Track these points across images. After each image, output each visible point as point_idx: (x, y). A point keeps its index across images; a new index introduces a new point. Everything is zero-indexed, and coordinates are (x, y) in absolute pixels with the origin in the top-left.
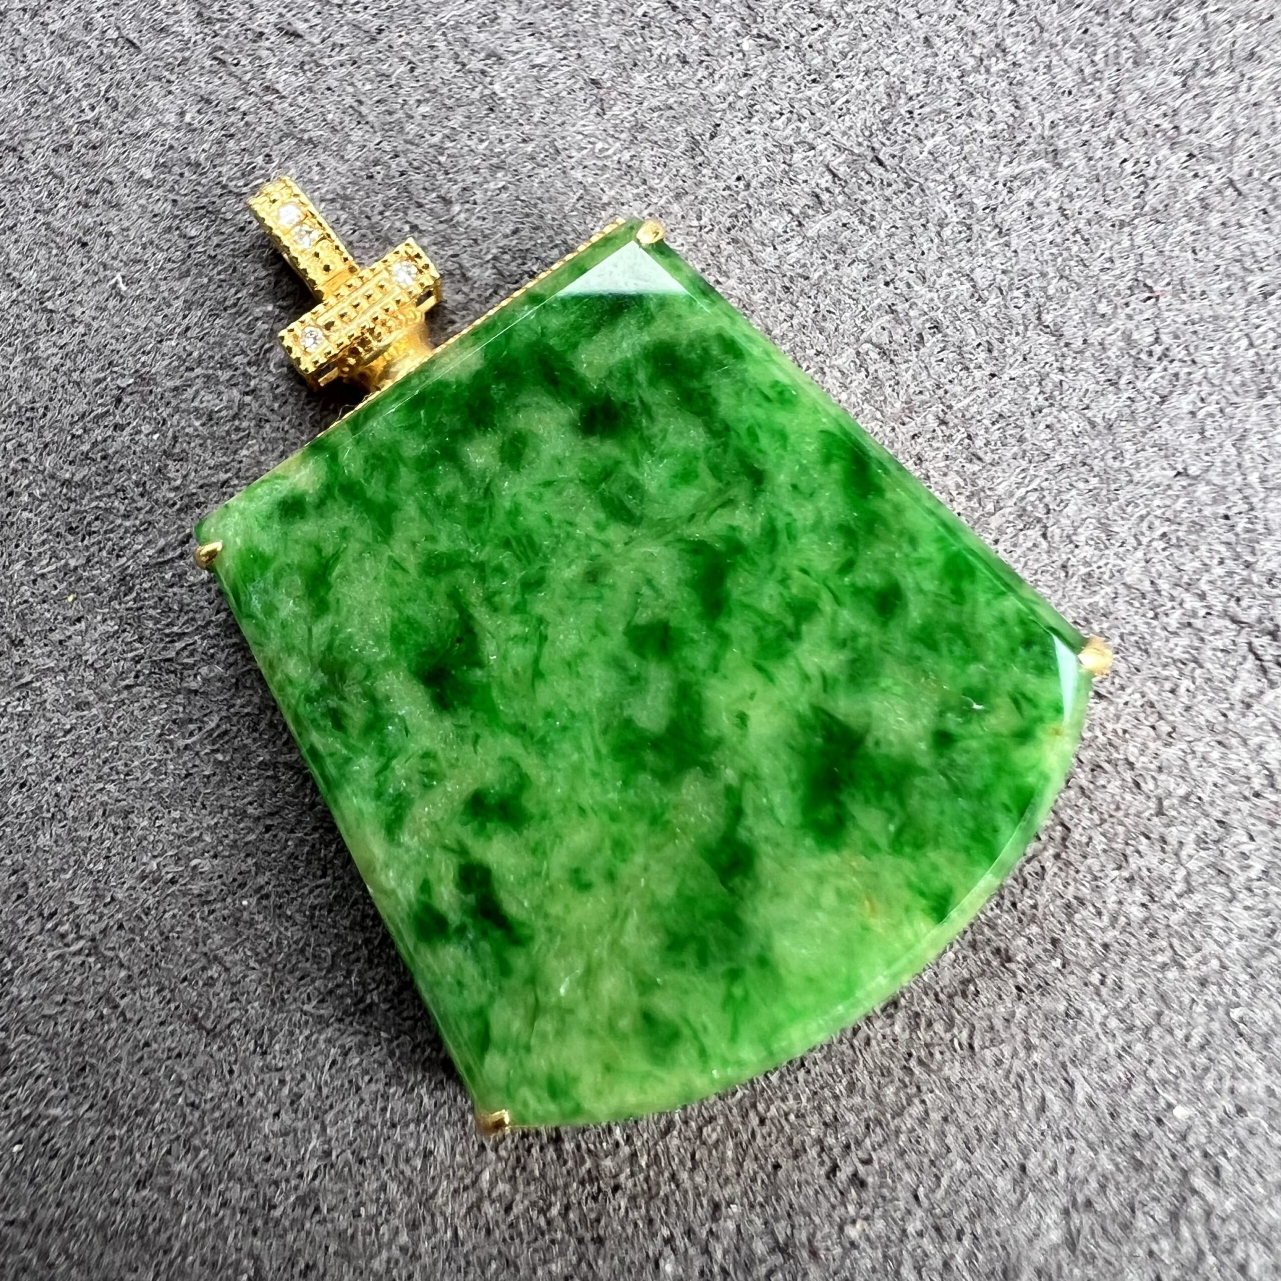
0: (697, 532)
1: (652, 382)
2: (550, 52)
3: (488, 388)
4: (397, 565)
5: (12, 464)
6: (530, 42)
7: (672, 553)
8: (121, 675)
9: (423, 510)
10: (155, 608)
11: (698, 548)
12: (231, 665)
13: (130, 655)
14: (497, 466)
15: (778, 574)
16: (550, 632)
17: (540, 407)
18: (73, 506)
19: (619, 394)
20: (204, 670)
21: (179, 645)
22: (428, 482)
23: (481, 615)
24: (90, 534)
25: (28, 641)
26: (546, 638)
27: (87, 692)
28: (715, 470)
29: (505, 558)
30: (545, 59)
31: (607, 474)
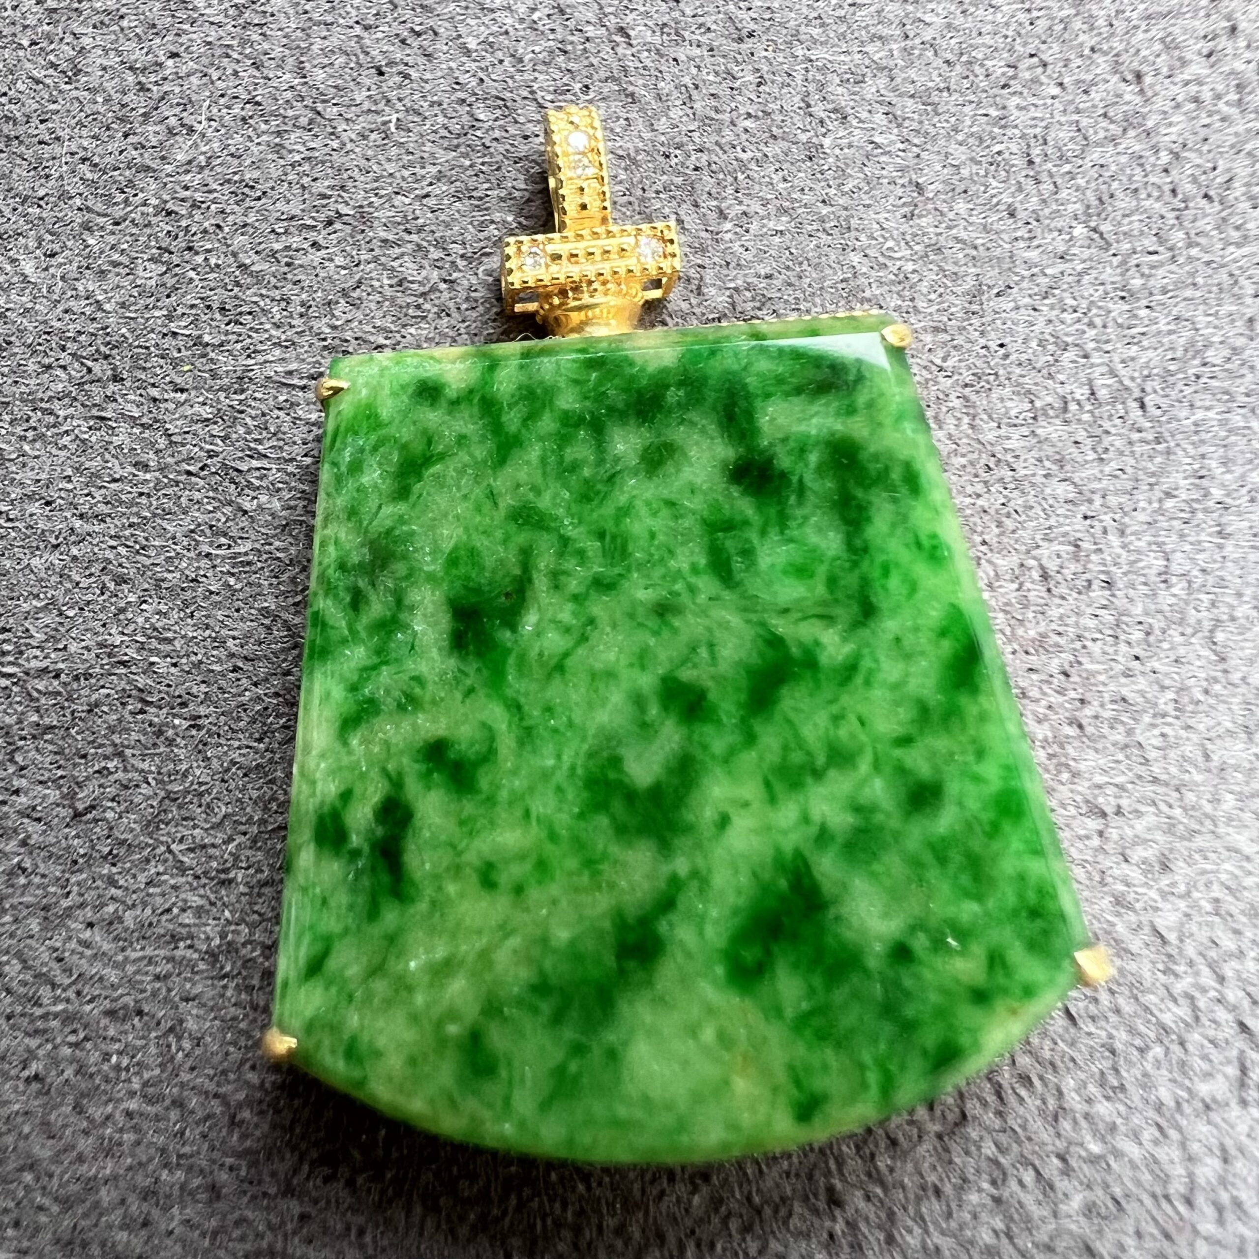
0: (781, 626)
1: (820, 470)
2: (893, 137)
3: (667, 387)
4: (492, 496)
5: (206, 224)
6: (879, 118)
7: (749, 633)
8: (189, 459)
9: (543, 460)
10: (253, 418)
11: (775, 642)
12: (290, 508)
13: (208, 447)
14: (634, 461)
15: (835, 709)
16: (594, 636)
17: (703, 431)
18: (236, 289)
19: (784, 461)
20: (264, 499)
21: (255, 463)
22: (563, 440)
23: (541, 583)
24: (238, 323)
25: (128, 384)
26: (587, 639)
27: (151, 455)
28: (832, 582)
29: (592, 546)
30: (885, 142)
31: (729, 526)
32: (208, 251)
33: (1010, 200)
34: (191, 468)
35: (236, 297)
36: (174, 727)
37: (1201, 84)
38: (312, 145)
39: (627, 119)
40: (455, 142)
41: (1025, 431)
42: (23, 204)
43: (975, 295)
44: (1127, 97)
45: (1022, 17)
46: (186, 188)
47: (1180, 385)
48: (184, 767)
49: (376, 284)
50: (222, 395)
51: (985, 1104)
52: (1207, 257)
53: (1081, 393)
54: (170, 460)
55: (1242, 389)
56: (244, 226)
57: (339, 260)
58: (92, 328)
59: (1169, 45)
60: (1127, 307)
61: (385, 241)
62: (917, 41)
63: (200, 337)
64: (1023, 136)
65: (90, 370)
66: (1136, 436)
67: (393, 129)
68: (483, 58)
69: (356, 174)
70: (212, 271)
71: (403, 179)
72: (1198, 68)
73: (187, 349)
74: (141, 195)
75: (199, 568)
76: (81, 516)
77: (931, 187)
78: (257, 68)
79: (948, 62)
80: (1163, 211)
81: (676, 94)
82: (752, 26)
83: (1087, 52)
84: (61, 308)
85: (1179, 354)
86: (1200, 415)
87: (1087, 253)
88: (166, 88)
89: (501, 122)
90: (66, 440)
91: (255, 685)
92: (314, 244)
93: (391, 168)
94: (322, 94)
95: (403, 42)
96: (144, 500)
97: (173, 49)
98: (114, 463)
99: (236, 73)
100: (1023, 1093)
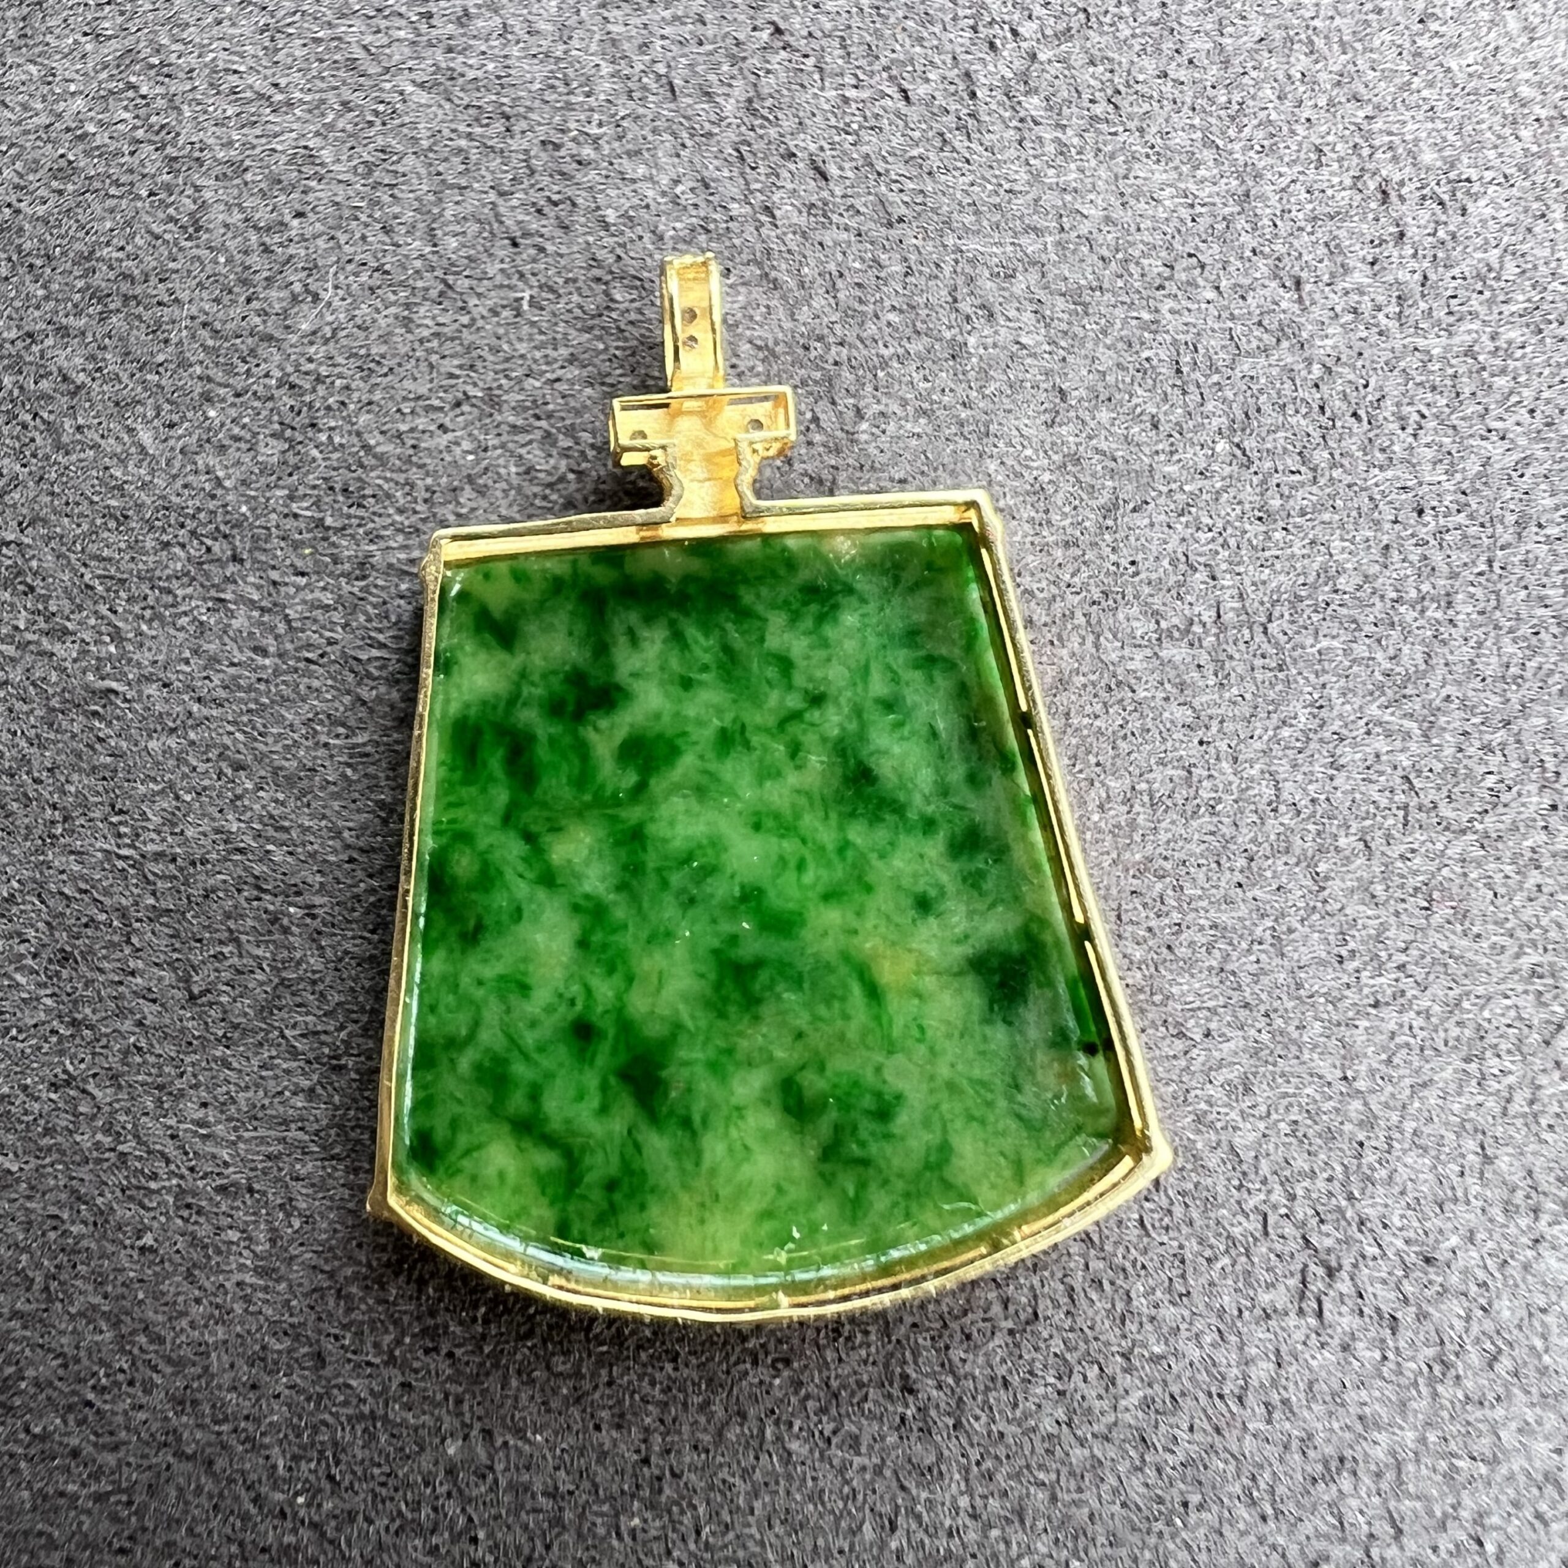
32: (331, 429)
33: (1154, 411)
34: (310, 655)
35: (359, 479)
36: (289, 915)
37: (1362, 293)
38: (441, 320)
39: (768, 307)
40: (590, 323)
41: (1148, 652)
42: (141, 370)
43: (1110, 509)
44: (1284, 305)
45: (1185, 213)
46: (310, 360)
47: (1308, 611)
48: (298, 955)
49: (502, 471)
50: (343, 581)
51: (1057, 1306)
52: (1349, 479)
53: (1208, 616)
54: (289, 646)
55: (1371, 619)
56: (370, 403)
57: (466, 445)
58: (212, 505)
59: (1333, 248)
60: (1264, 528)
61: (514, 427)
62: (1073, 234)
63: (322, 520)
64: (1175, 341)
65: (209, 550)
66: (1259, 662)
67: (526, 307)
68: (622, 233)
69: (485, 353)
70: (336, 450)
71: (535, 361)
72: (1360, 276)
73: (309, 531)
74: (263, 366)
75: (315, 758)
76: (199, 700)
77: (1075, 393)
78: (387, 233)
79: (1103, 259)
80: (1310, 430)
81: (819, 281)
82: (903, 210)
83: (1248, 253)
84: (179, 483)
85: (1311, 579)
86: (1325, 643)
87: (1228, 470)
88: (291, 251)
89: (637, 304)
90: (184, 621)
91: (371, 876)
92: (441, 426)
93: (522, 348)
94: (453, 265)
95: (539, 211)
96: (262, 687)
97: (298, 207)
98: (231, 646)
99: (364, 238)
100: (1094, 1296)
